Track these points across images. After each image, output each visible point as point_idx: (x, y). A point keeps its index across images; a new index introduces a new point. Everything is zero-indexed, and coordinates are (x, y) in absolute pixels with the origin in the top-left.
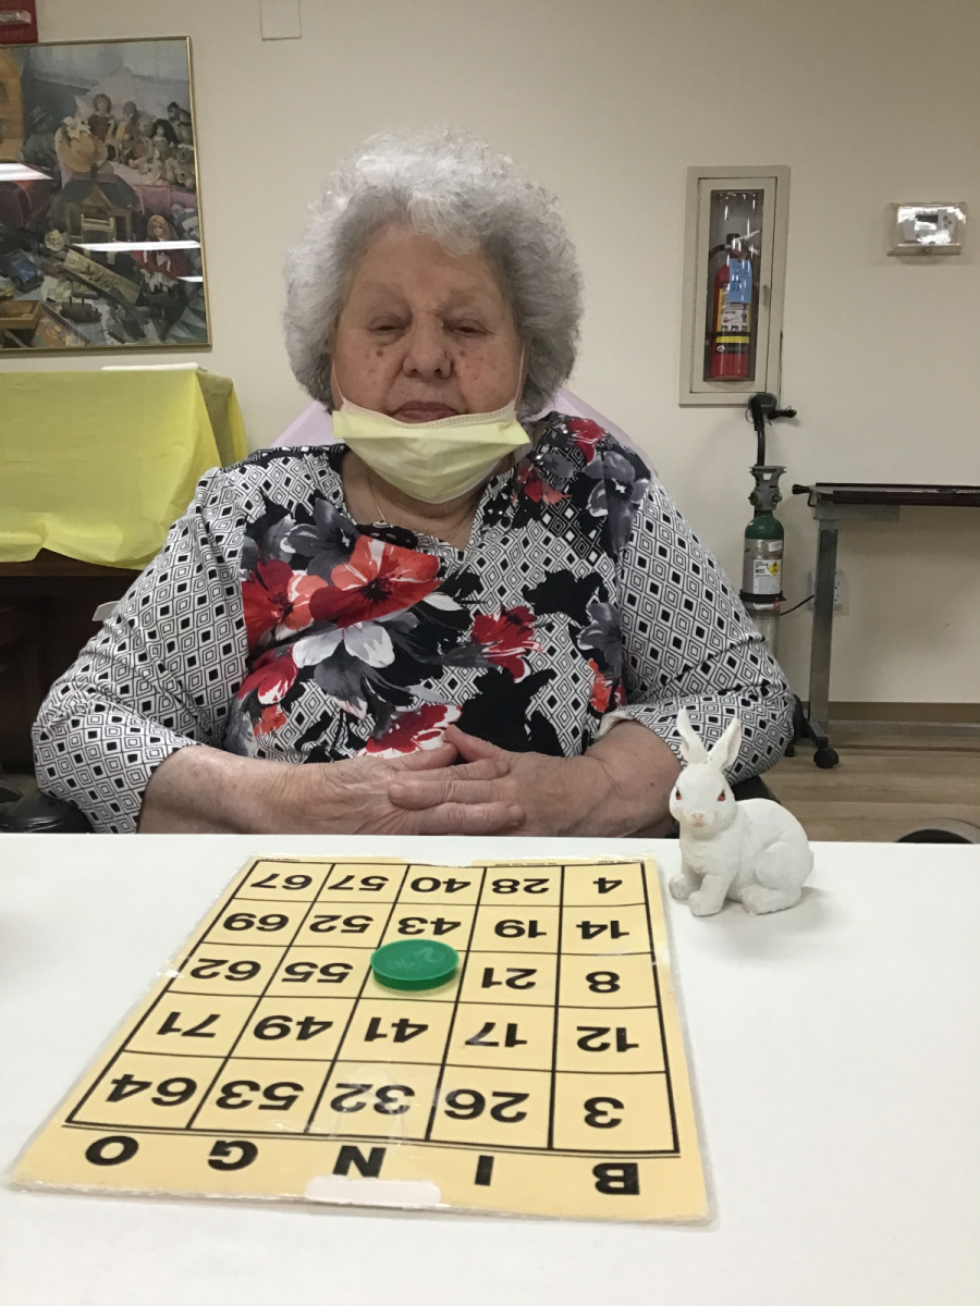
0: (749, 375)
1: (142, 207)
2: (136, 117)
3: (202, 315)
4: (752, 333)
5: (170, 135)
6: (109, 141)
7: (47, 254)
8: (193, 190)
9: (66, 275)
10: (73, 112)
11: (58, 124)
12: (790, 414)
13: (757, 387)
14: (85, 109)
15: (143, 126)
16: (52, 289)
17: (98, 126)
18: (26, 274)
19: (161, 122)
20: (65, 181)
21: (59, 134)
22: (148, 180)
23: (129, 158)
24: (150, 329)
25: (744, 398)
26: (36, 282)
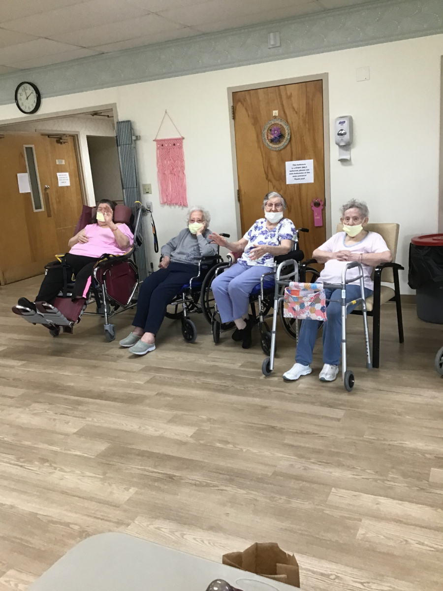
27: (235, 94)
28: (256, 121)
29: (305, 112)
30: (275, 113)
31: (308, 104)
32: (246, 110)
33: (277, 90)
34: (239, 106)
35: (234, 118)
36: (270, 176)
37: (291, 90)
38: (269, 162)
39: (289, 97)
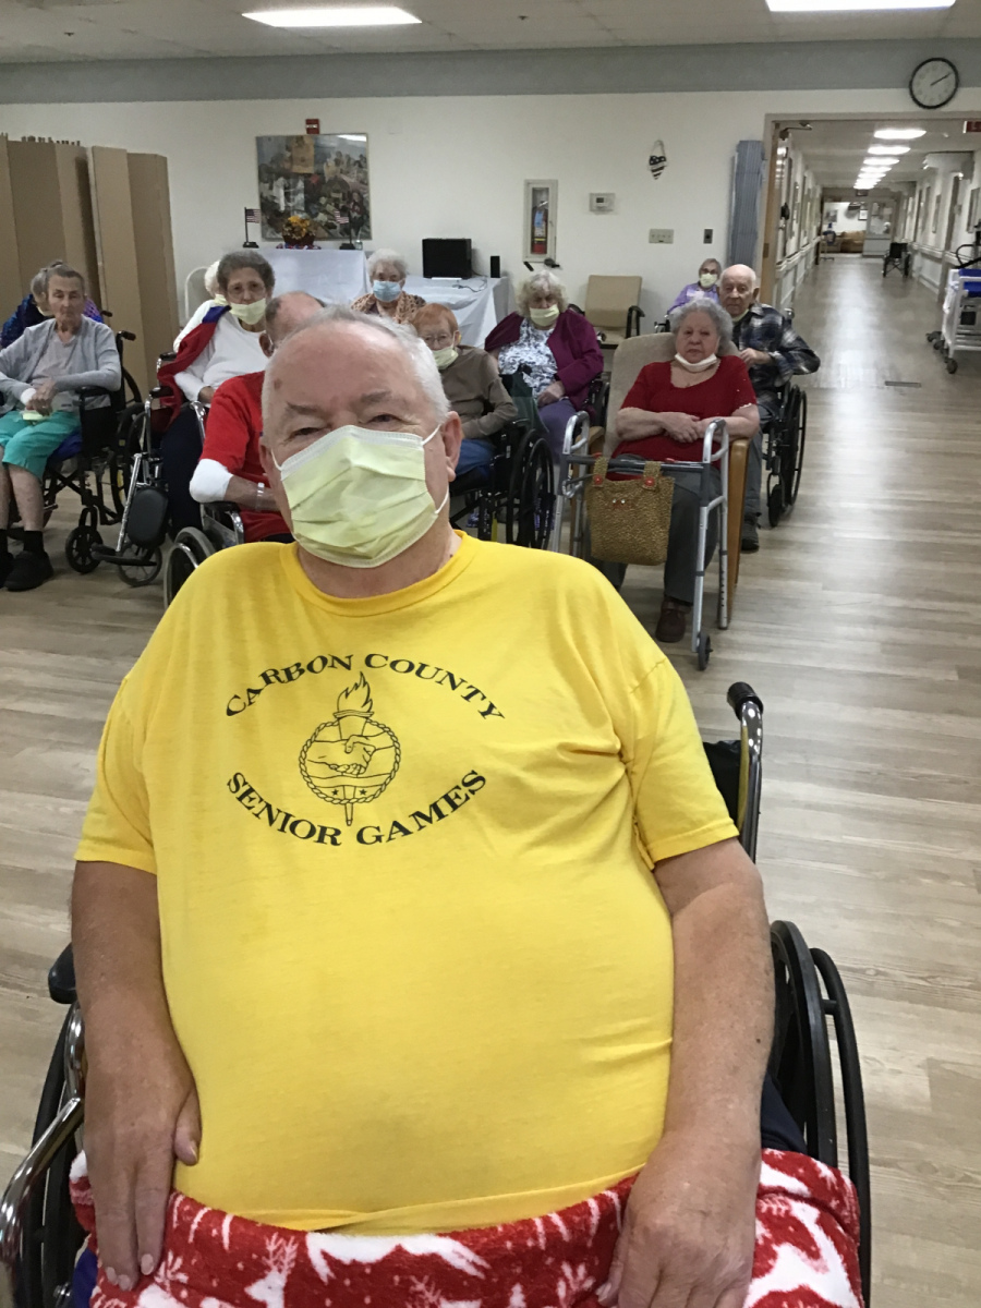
0: (545, 252)
1: (351, 190)
2: (349, 159)
3: (369, 227)
4: (546, 238)
5: (360, 166)
6: (341, 167)
7: (320, 205)
8: (367, 184)
9: (326, 212)
10: (330, 156)
11: (324, 161)
12: (558, 266)
13: (548, 256)
14: (334, 156)
15: (352, 162)
16: (322, 217)
17: (337, 162)
18: (314, 212)
19: (358, 162)
20: (327, 179)
21: (325, 166)
22: (353, 180)
23: (347, 173)
24: (353, 232)
25: (543, 259)
26: (317, 215)
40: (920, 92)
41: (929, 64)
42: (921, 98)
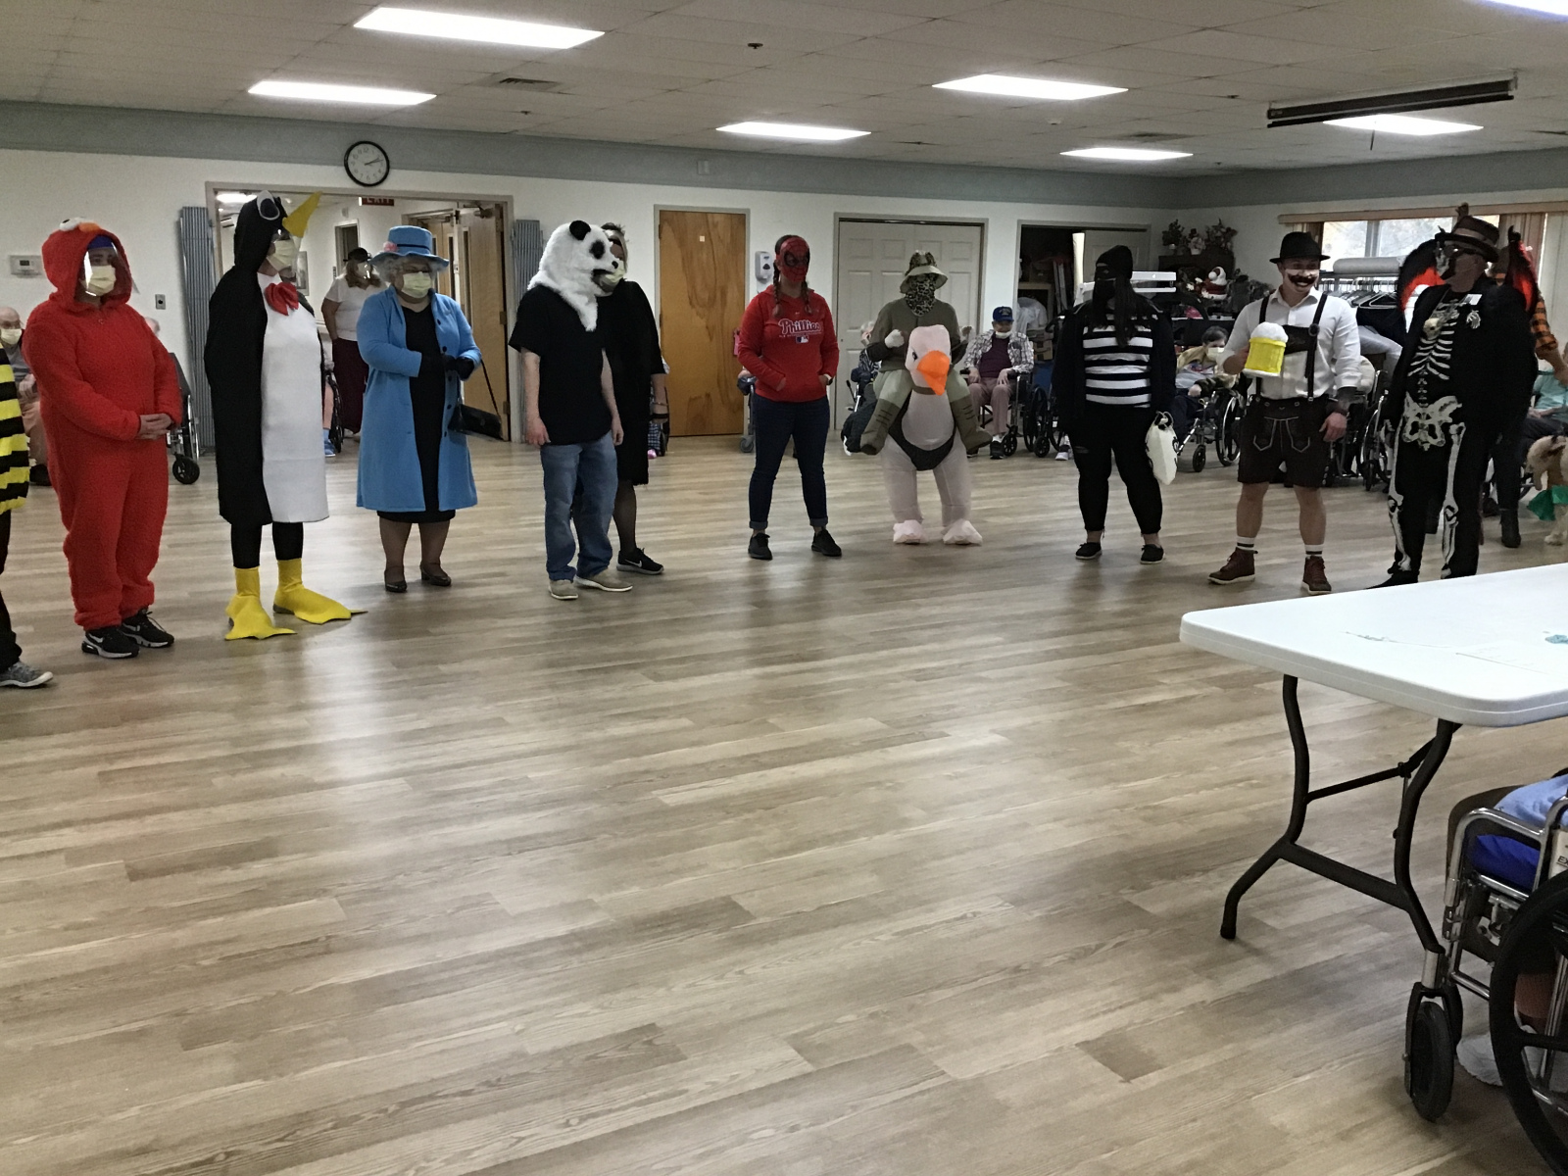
27: (661, 211)
28: (682, 243)
29: (729, 241)
30: (702, 239)
31: (732, 235)
32: (673, 231)
33: (704, 216)
34: (666, 227)
35: (660, 238)
36: (694, 302)
37: (718, 218)
38: (694, 287)
39: (715, 225)
40: (356, 171)
41: (361, 147)
42: (358, 177)
